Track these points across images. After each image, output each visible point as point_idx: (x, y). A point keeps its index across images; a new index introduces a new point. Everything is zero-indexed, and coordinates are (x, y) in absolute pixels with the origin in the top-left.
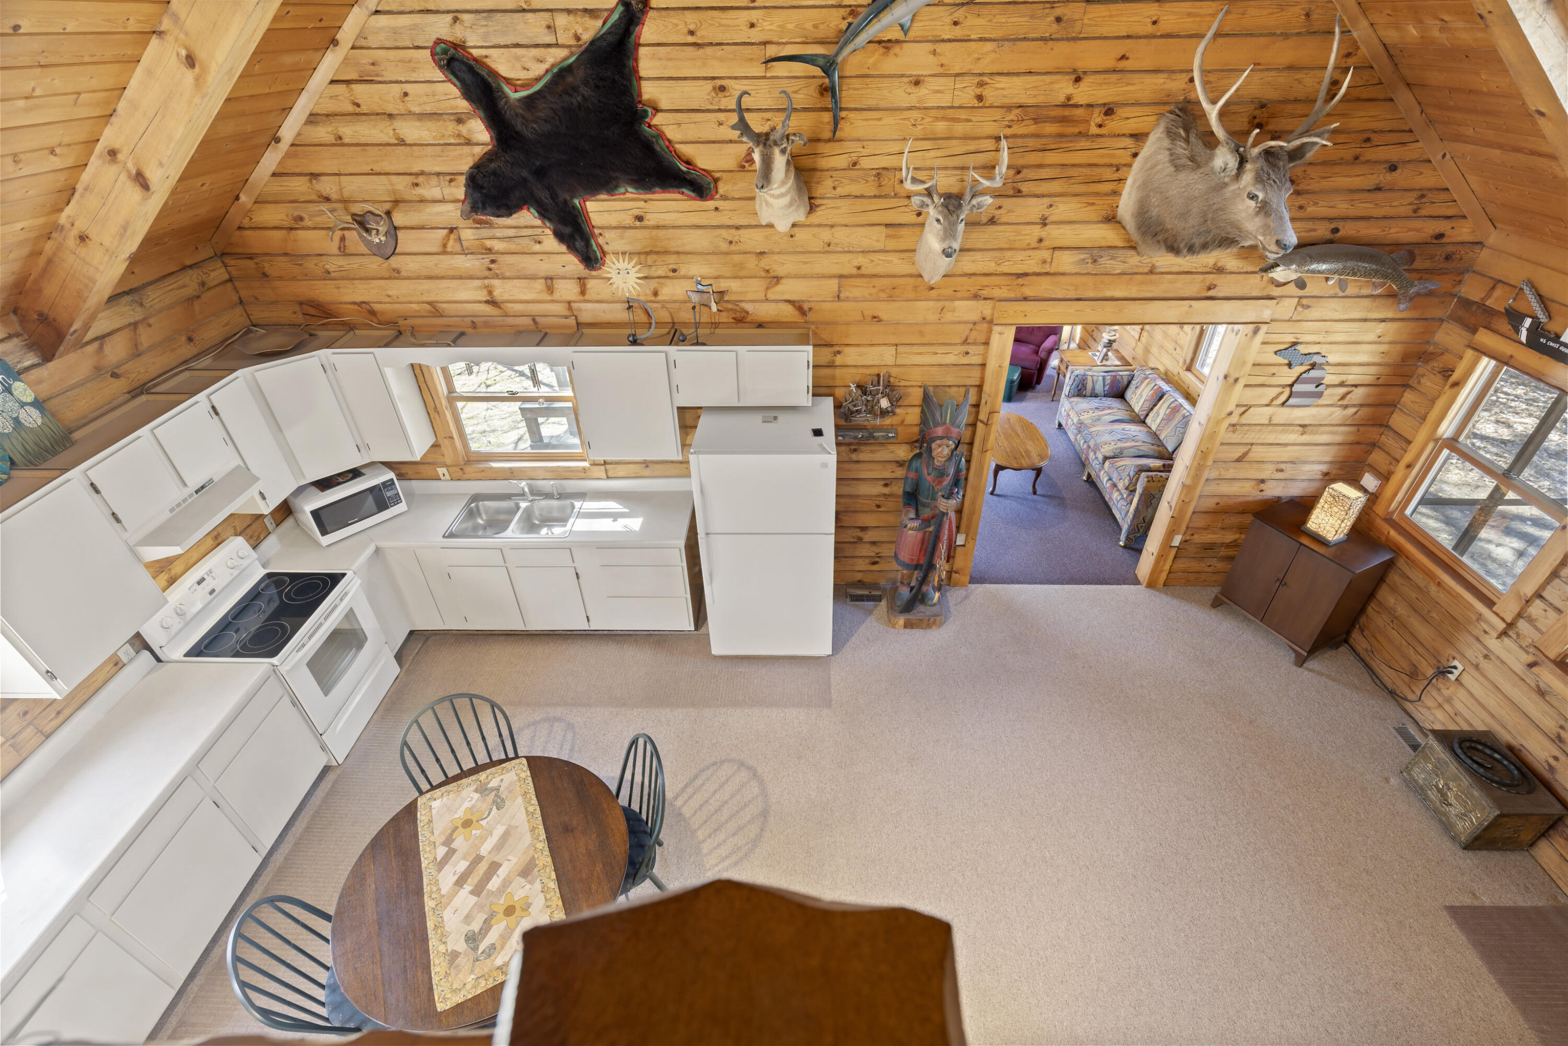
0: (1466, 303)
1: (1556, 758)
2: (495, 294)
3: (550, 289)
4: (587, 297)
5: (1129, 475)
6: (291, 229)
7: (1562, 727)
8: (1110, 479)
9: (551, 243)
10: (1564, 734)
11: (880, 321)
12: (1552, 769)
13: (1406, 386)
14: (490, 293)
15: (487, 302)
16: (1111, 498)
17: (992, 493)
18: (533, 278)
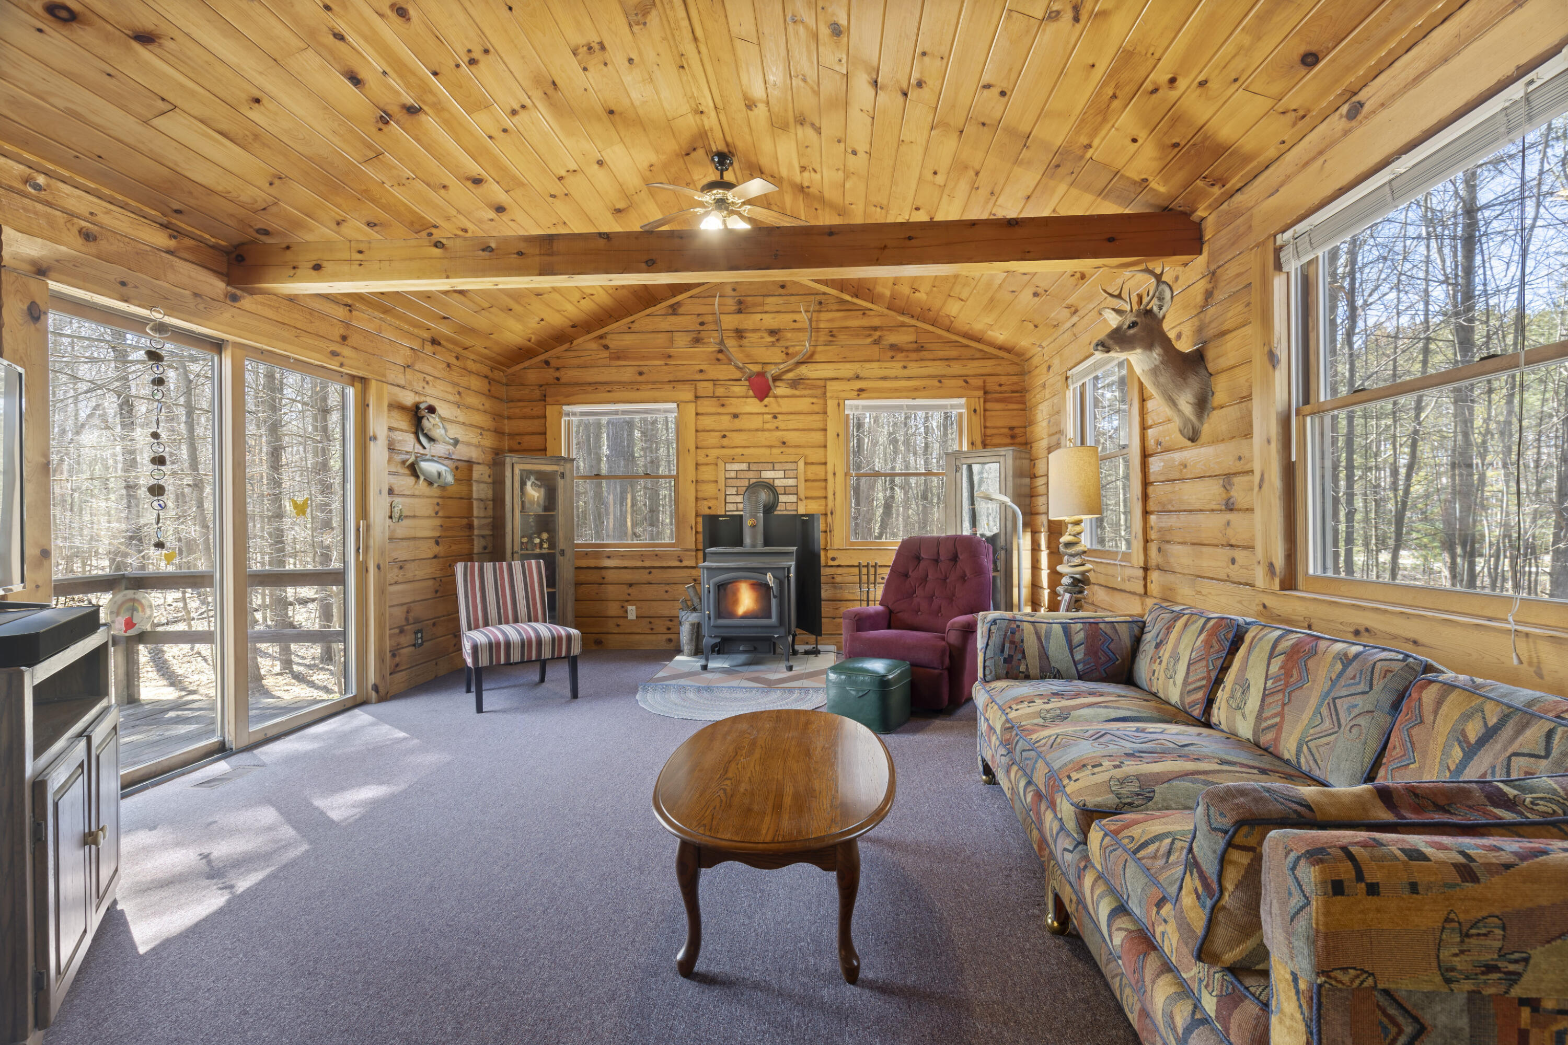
5: (1192, 864)
8: (1121, 910)
16: (1145, 1013)
17: (687, 969)
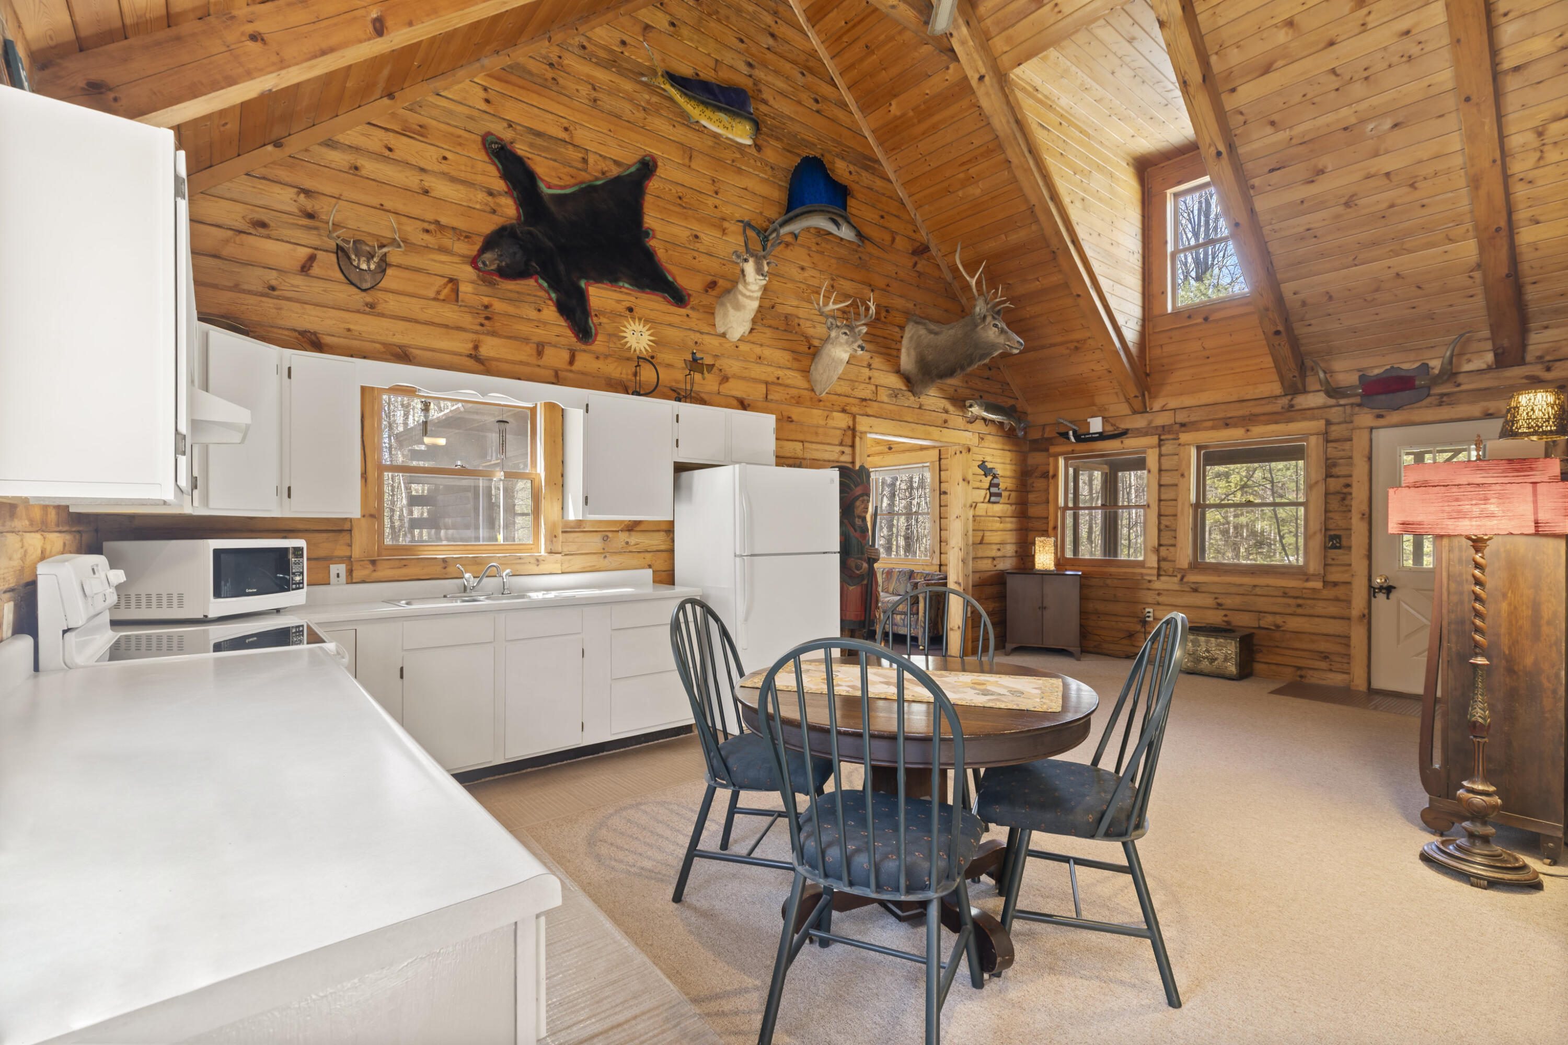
0: (1034, 441)
1: (1226, 616)
2: (481, 349)
3: (540, 353)
4: (574, 368)
6: (241, 232)
7: (1216, 598)
9: (550, 313)
10: (1219, 601)
11: (792, 421)
12: (1228, 623)
13: (1028, 492)
14: (476, 347)
15: (470, 356)
18: (526, 340)
